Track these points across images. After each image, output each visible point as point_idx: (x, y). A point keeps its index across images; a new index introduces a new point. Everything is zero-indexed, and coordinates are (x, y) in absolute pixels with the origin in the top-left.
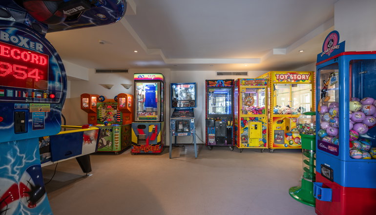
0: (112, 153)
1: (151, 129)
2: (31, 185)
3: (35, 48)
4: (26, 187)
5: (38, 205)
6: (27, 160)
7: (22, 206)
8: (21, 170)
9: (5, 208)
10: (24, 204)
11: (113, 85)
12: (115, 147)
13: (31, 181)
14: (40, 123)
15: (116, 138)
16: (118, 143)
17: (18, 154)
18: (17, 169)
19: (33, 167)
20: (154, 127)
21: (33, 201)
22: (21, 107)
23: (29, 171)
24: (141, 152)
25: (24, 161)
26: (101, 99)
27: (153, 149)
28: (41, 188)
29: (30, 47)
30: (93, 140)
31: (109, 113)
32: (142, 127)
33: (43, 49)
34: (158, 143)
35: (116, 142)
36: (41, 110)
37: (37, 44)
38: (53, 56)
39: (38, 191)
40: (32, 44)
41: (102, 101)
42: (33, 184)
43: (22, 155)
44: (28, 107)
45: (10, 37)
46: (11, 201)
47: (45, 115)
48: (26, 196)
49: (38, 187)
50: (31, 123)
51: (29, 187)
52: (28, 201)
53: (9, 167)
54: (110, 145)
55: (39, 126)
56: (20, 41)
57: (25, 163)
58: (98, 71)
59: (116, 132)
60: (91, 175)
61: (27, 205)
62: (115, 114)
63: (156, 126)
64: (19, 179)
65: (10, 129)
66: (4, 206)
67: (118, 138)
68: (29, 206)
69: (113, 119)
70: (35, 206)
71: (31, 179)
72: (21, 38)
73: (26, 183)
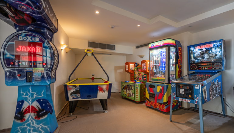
0: (134, 102)
1: (159, 89)
2: (39, 108)
3: (35, 40)
4: (35, 109)
5: (41, 119)
6: (37, 95)
7: (30, 117)
8: (32, 100)
9: (25, 115)
10: (32, 116)
11: (144, 55)
12: (136, 98)
13: (39, 106)
14: (38, 78)
15: (136, 92)
16: (137, 96)
17: (31, 92)
18: (31, 99)
19: (41, 99)
20: (161, 88)
21: (38, 116)
22: (29, 70)
23: (39, 101)
24: (151, 107)
25: (35, 96)
26: (136, 65)
27: (160, 107)
28: (45, 111)
29: (32, 40)
30: (105, 91)
31: (140, 74)
32: (152, 86)
33: (39, 40)
34: (164, 103)
35: (137, 95)
36: (39, 71)
37: (36, 38)
38: (45, 43)
39: (43, 112)
40: (33, 38)
41: (136, 66)
42: (40, 108)
43: (33, 93)
44: (32, 70)
45: (23, 38)
46: (27, 113)
47: (41, 74)
48: (34, 112)
49: (43, 110)
50: (34, 78)
51: (37, 108)
52: (35, 115)
53: (28, 97)
54: (134, 96)
55: (38, 79)
56: (27, 38)
57: (36, 97)
58: (137, 47)
59: (137, 88)
60: (107, 112)
61: (34, 117)
62: (143, 75)
63: (163, 87)
64: (31, 104)
65: (24, 80)
66: (25, 114)
67: (138, 92)
68: (35, 118)
69: (142, 78)
70: (40, 119)
71: (39, 105)
72: (28, 37)
73: (35, 107)
